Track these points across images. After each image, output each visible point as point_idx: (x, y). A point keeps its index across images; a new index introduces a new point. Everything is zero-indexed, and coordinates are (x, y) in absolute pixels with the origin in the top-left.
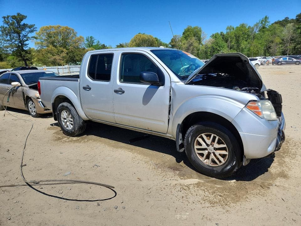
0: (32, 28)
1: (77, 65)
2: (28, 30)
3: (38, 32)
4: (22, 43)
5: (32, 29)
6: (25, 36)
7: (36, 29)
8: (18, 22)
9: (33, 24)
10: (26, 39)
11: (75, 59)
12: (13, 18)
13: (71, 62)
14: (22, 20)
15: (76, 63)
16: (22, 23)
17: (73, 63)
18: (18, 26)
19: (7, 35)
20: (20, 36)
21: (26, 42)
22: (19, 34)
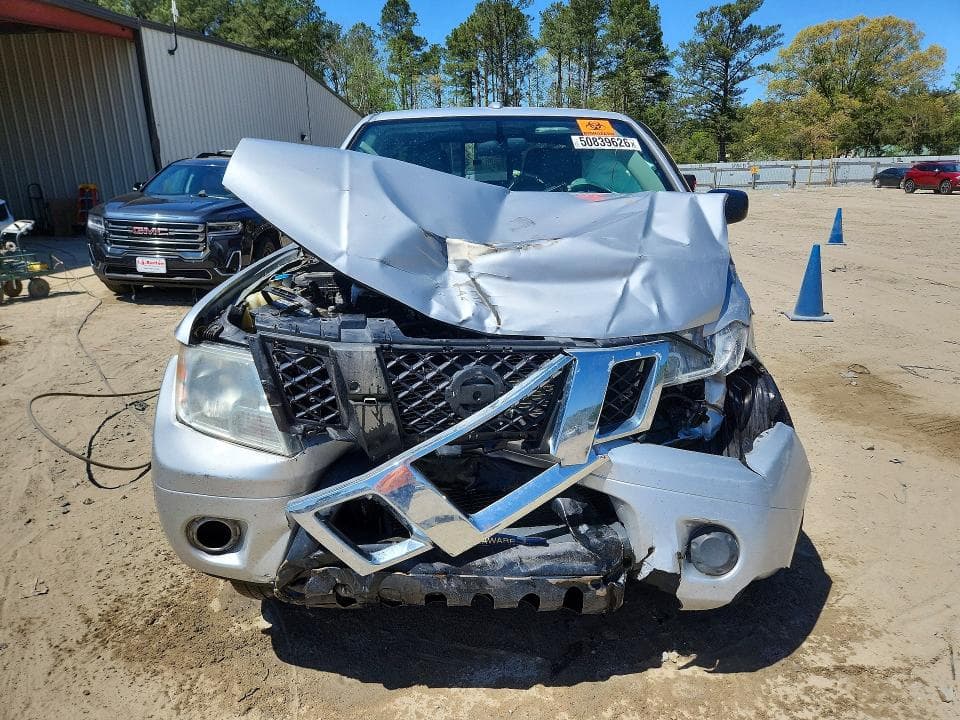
0: (768, 37)
1: (879, 156)
2: (756, 43)
3: (786, 47)
4: (728, 88)
5: (769, 40)
6: (742, 66)
7: (781, 40)
8: (734, 24)
9: (775, 24)
10: (740, 74)
11: (878, 134)
12: (724, 15)
13: (860, 144)
14: (745, 17)
15: (878, 148)
16: (745, 24)
17: (867, 148)
18: (731, 36)
19: (695, 66)
20: (727, 66)
21: (740, 86)
22: (726, 59)
